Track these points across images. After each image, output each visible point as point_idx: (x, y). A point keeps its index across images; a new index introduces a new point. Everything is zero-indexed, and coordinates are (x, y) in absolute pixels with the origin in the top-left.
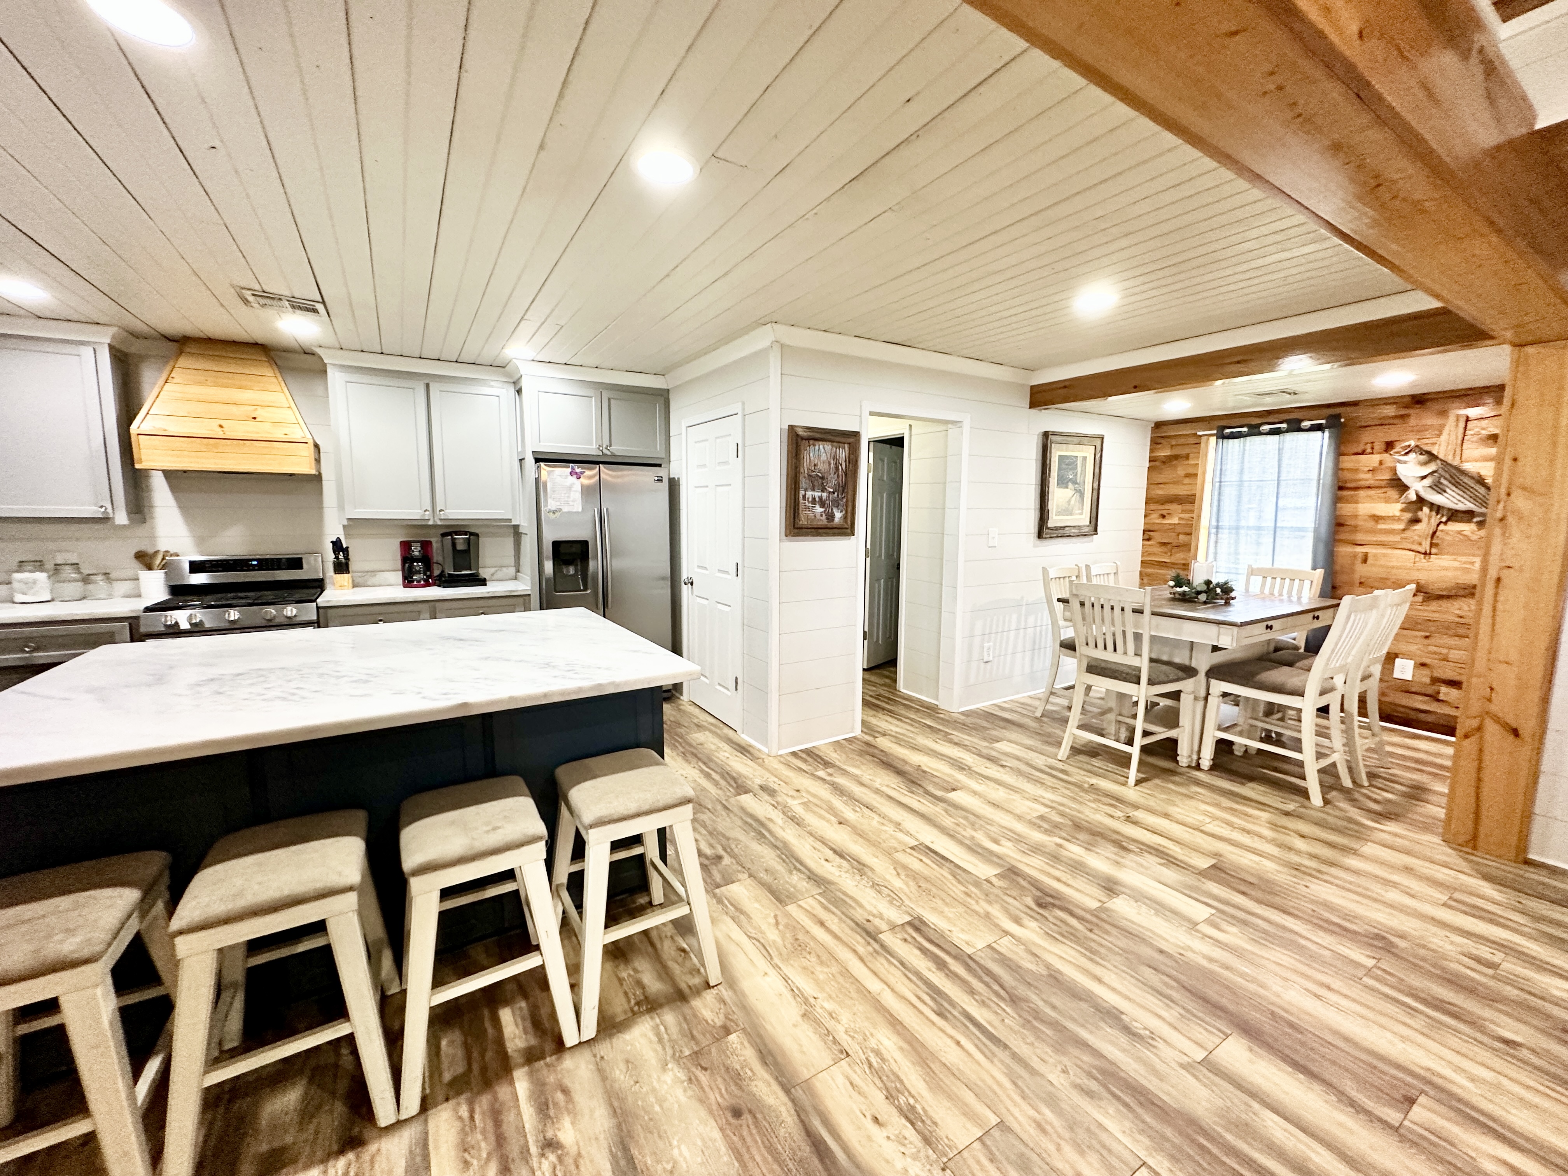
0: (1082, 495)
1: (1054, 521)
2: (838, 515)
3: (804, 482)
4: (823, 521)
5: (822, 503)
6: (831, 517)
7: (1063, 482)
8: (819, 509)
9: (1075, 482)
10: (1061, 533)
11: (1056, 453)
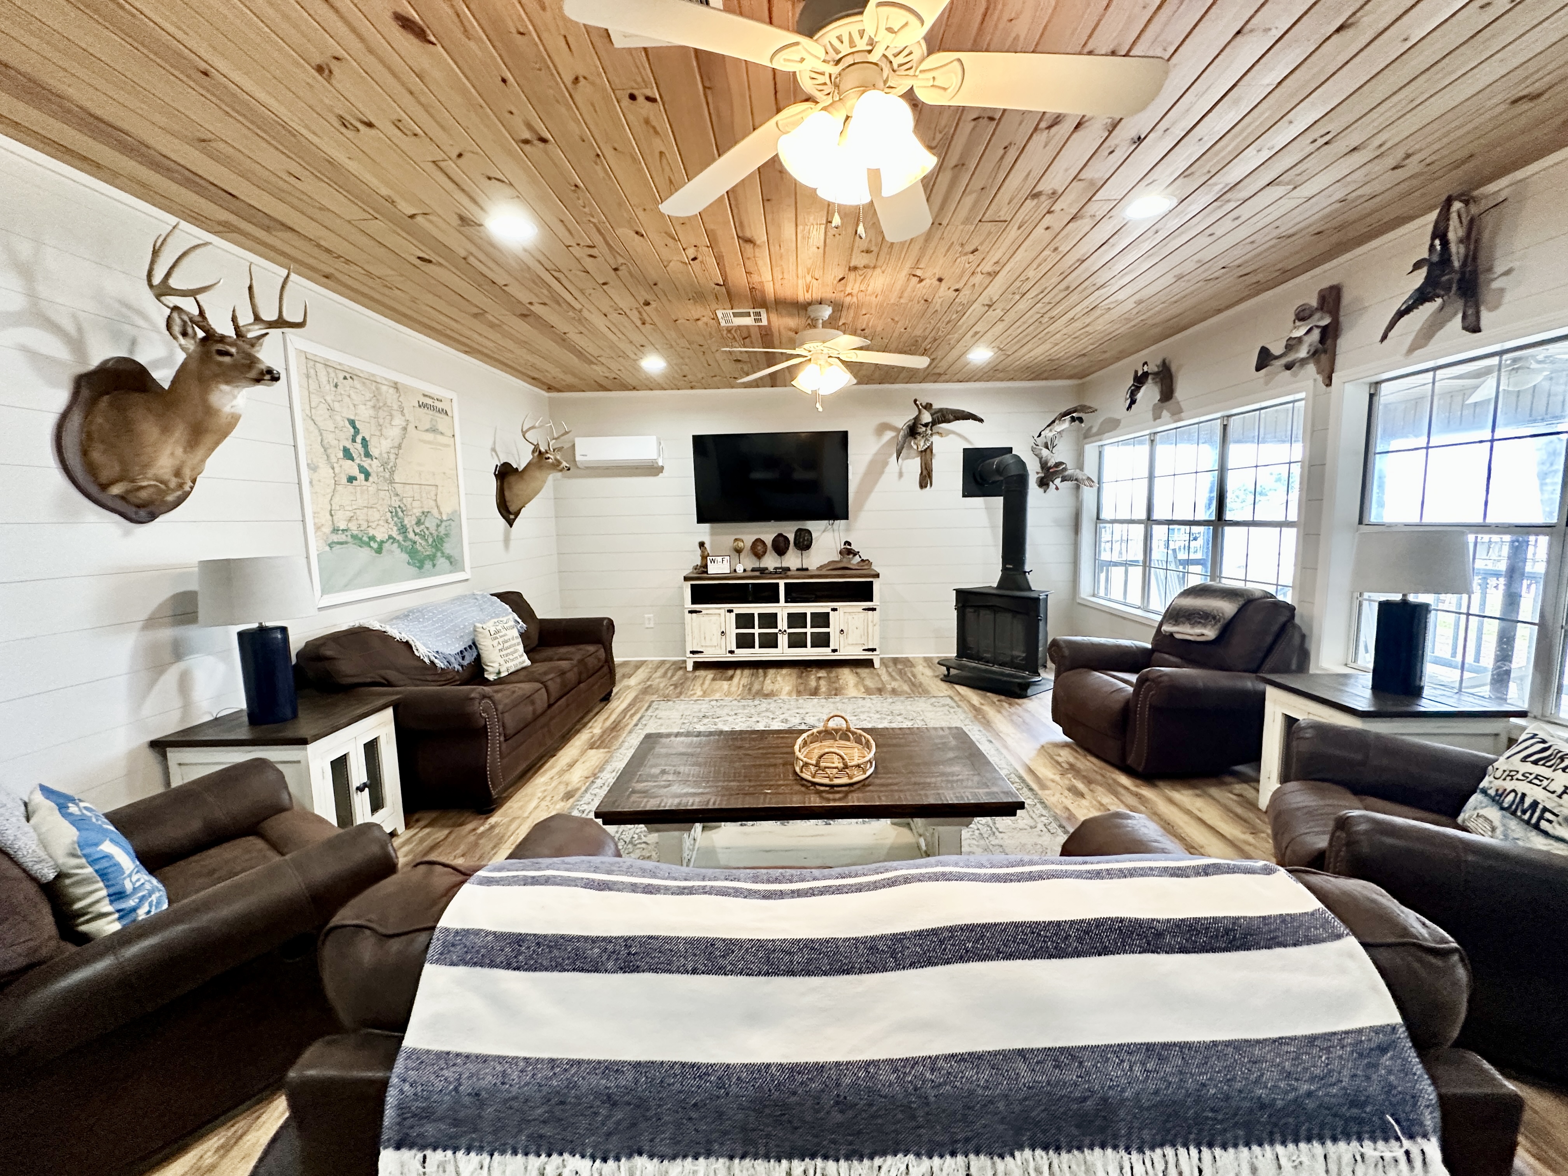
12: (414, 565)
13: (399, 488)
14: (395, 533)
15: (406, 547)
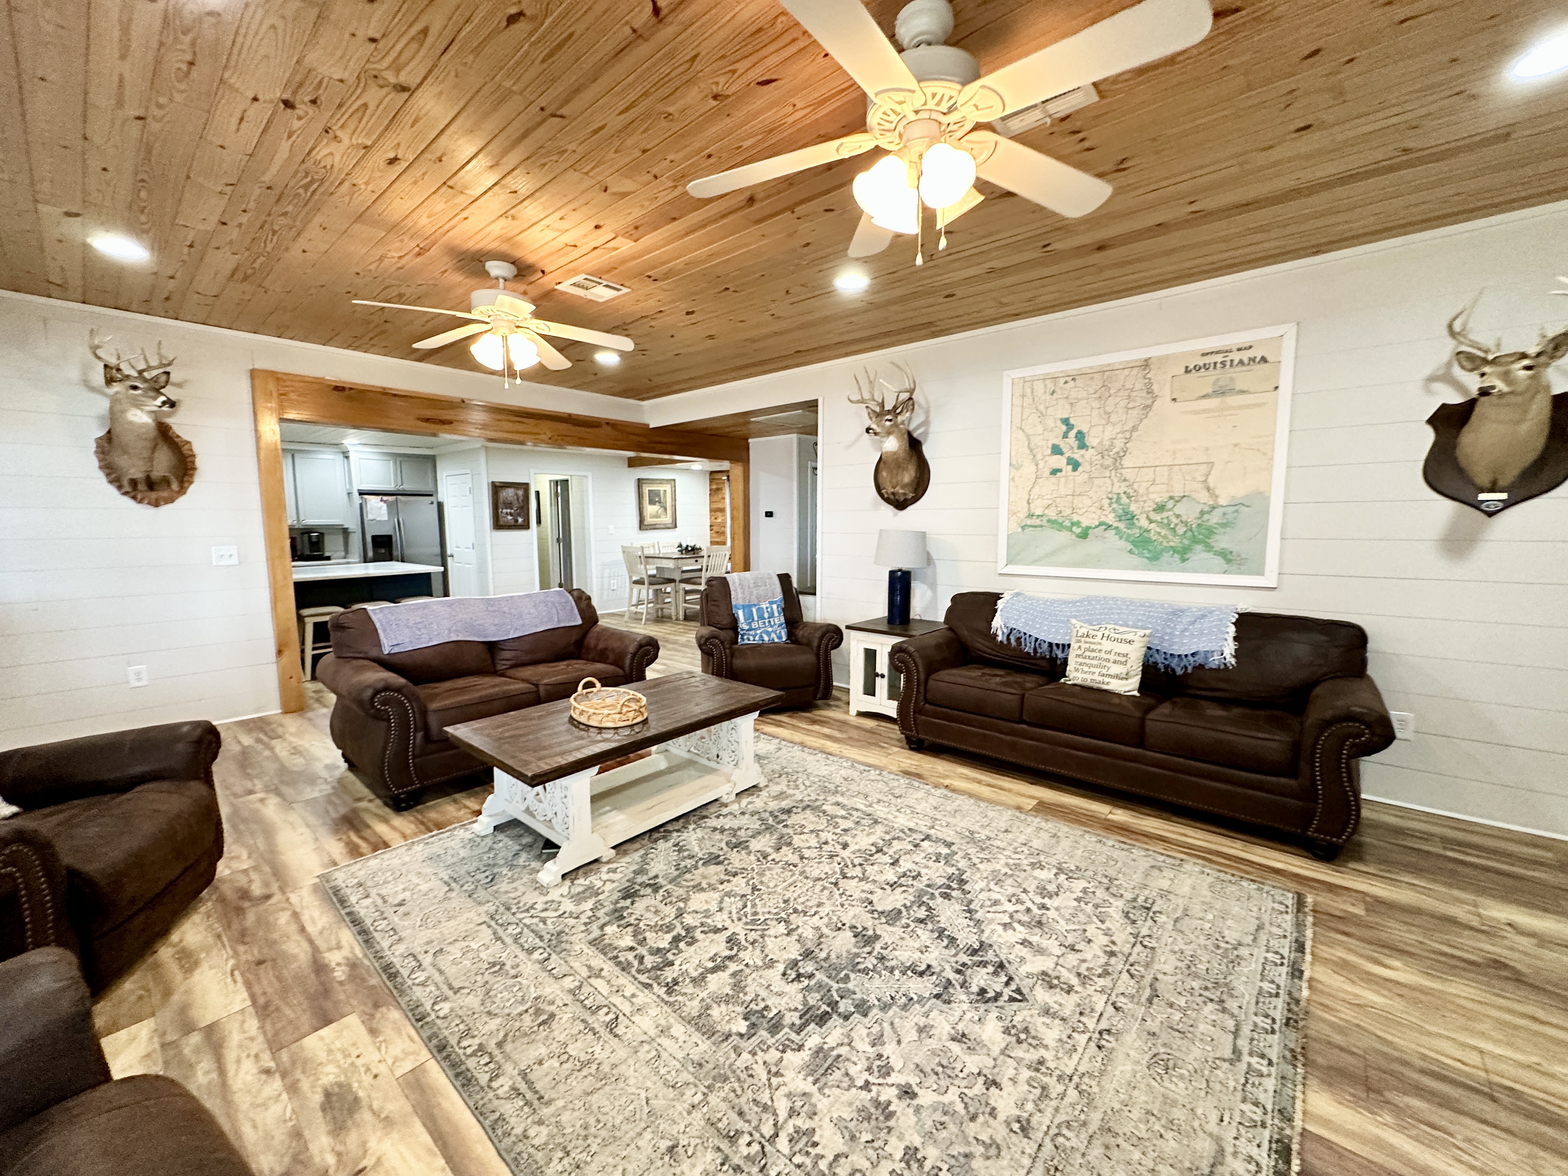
0: (665, 509)
1: (648, 520)
2: (520, 520)
3: (500, 505)
4: (512, 522)
5: (511, 514)
6: (517, 521)
7: (652, 502)
8: (510, 517)
9: (660, 502)
10: (653, 527)
11: (646, 489)
12: (1141, 555)
13: (1127, 473)
14: (1110, 519)
15: (1129, 535)
